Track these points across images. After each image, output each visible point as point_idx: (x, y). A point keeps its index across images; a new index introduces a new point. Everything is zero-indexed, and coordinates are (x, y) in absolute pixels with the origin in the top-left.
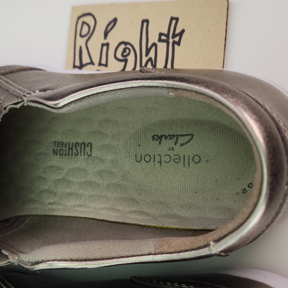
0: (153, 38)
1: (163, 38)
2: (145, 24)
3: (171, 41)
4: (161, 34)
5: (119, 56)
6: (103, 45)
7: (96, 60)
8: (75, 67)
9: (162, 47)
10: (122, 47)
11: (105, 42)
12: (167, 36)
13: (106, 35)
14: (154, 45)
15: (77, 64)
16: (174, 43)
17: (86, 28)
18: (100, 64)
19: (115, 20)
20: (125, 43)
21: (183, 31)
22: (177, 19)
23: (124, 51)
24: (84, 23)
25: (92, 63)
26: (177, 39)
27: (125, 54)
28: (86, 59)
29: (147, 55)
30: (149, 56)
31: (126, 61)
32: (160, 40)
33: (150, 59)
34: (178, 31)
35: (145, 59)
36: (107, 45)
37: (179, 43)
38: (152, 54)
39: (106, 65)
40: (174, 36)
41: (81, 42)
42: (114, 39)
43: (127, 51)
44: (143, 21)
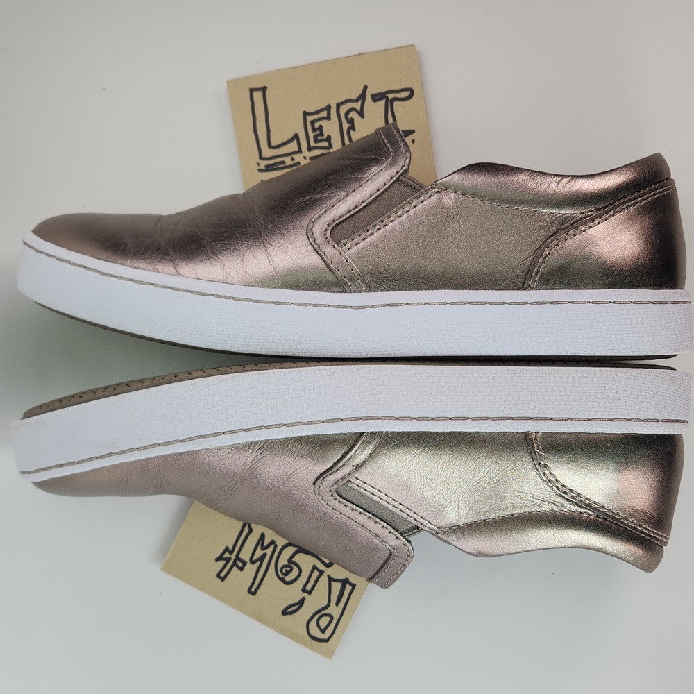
0: (251, 569)
1: (240, 564)
2: (253, 589)
3: (233, 557)
4: (241, 569)
5: (295, 570)
6: (310, 592)
7: (324, 579)
8: (354, 586)
9: (245, 555)
10: (288, 578)
11: (305, 595)
12: (235, 564)
13: (301, 602)
14: (253, 562)
15: (348, 588)
16: (231, 553)
17: (323, 626)
18: (321, 573)
19: (284, 613)
20: (283, 580)
21: (218, 560)
22: (218, 576)
23: (288, 573)
24: (323, 631)
25: (330, 579)
26: (227, 555)
27: (288, 569)
28: (336, 587)
29: (265, 555)
30: (262, 552)
31: (290, 560)
32: (245, 563)
33: (263, 548)
34: (222, 563)
35: (269, 551)
36: (304, 590)
37: (227, 549)
38: (259, 553)
39: (315, 568)
40: (228, 560)
41: (334, 610)
42: (293, 593)
43: (284, 571)
44: (254, 594)
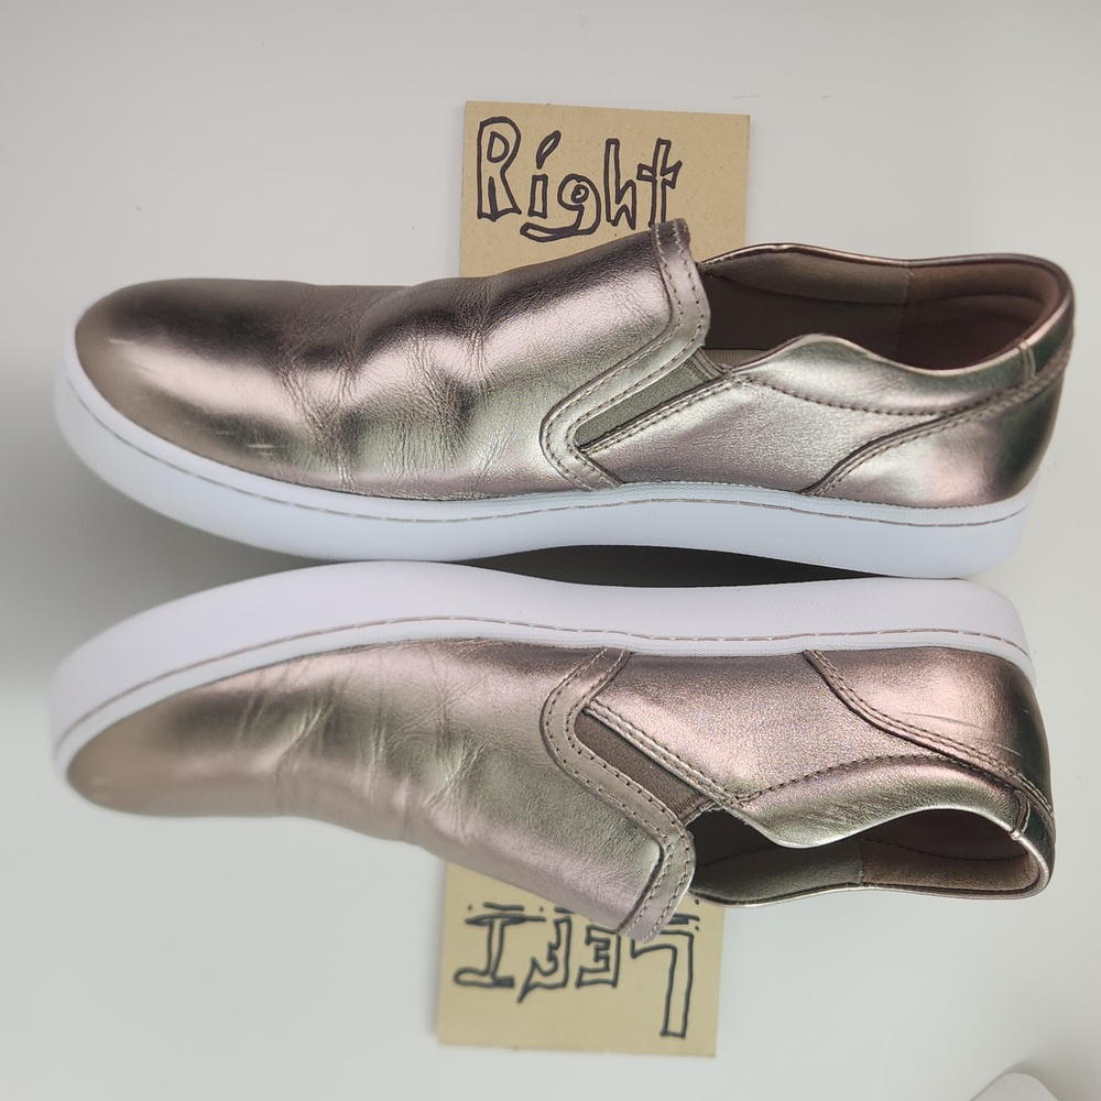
0: (629, 173)
1: (645, 173)
2: (613, 147)
3: (659, 179)
4: (641, 167)
5: (567, 199)
6: (535, 179)
7: (524, 205)
8: (481, 215)
9: (644, 188)
10: (572, 184)
11: (539, 173)
12: (653, 170)
13: (540, 163)
14: (630, 183)
15: (487, 209)
16: (665, 183)
17: (498, 143)
18: (532, 213)
19: (556, 136)
20: (580, 178)
21: (679, 164)
22: (668, 144)
23: (577, 191)
24: (494, 135)
25: (516, 210)
26: (669, 177)
27: (578, 197)
28: (503, 202)
29: (618, 201)
30: (622, 204)
31: (581, 210)
32: (640, 177)
33: (624, 208)
34: (670, 164)
35: (615, 208)
36: (544, 178)
37: (672, 184)
38: (627, 200)
39: (544, 215)
40: (664, 171)
41: (491, 170)
42: (556, 168)
43: (583, 192)
44: (609, 142)
